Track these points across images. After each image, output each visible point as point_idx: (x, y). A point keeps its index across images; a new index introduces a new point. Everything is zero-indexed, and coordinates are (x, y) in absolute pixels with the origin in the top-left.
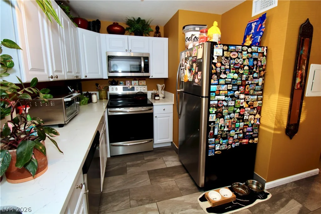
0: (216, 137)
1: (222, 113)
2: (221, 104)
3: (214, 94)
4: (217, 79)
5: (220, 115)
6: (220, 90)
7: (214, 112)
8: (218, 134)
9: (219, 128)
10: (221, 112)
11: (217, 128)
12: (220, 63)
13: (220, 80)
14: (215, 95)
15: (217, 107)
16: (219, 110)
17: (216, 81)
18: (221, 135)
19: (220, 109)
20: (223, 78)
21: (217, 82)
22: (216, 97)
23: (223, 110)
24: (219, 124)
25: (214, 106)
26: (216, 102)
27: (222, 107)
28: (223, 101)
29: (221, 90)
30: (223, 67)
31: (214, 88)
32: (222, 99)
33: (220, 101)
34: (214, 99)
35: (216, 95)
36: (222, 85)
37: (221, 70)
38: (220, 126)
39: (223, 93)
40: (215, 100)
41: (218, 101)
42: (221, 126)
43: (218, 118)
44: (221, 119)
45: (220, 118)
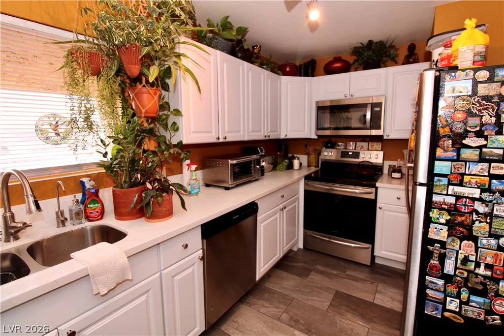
0: (448, 279)
1: (470, 228)
2: (465, 205)
3: (445, 181)
4: (453, 147)
5: (462, 232)
6: (463, 175)
7: (443, 221)
8: (455, 275)
9: (459, 262)
10: (468, 225)
11: (453, 259)
12: (462, 112)
13: (461, 149)
14: (446, 183)
15: (453, 210)
16: (460, 219)
17: (452, 153)
18: (466, 280)
19: (463, 218)
20: (474, 145)
21: (455, 154)
22: (451, 187)
23: (473, 222)
24: (460, 252)
25: (446, 207)
26: (452, 200)
27: (471, 213)
28: (474, 200)
29: (467, 172)
30: (473, 122)
31: (445, 166)
32: (468, 194)
33: (464, 200)
34: (445, 192)
35: (450, 184)
36: (469, 161)
37: (468, 129)
38: (461, 257)
39: (473, 181)
40: (447, 195)
41: (458, 198)
42: (466, 260)
43: (454, 236)
44: (465, 242)
45: (461, 240)
